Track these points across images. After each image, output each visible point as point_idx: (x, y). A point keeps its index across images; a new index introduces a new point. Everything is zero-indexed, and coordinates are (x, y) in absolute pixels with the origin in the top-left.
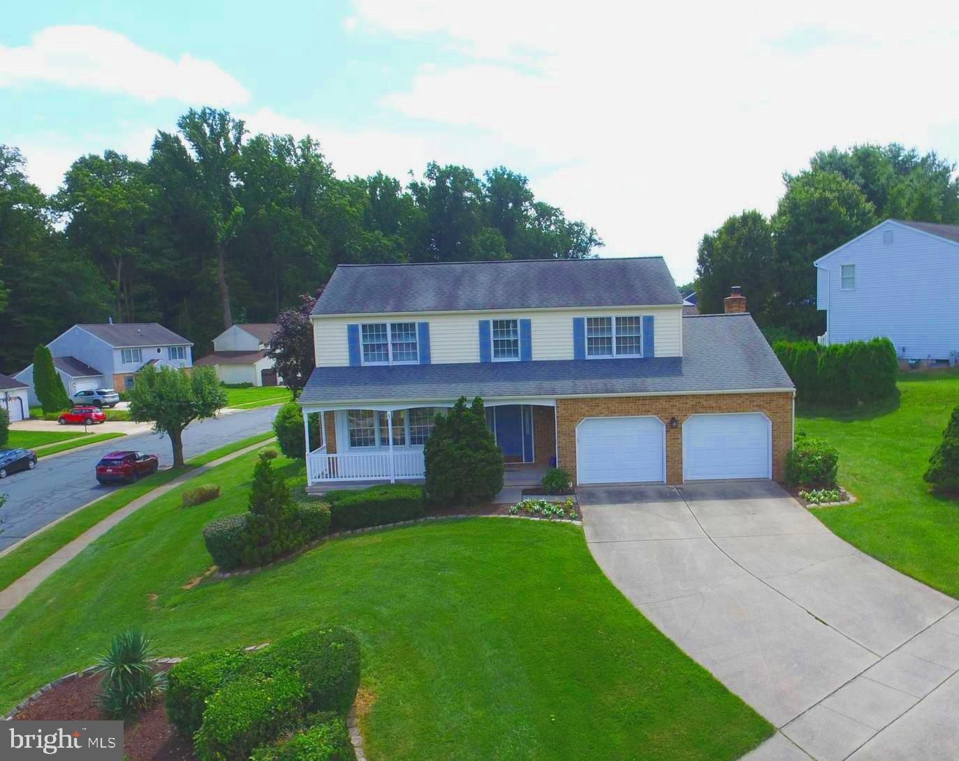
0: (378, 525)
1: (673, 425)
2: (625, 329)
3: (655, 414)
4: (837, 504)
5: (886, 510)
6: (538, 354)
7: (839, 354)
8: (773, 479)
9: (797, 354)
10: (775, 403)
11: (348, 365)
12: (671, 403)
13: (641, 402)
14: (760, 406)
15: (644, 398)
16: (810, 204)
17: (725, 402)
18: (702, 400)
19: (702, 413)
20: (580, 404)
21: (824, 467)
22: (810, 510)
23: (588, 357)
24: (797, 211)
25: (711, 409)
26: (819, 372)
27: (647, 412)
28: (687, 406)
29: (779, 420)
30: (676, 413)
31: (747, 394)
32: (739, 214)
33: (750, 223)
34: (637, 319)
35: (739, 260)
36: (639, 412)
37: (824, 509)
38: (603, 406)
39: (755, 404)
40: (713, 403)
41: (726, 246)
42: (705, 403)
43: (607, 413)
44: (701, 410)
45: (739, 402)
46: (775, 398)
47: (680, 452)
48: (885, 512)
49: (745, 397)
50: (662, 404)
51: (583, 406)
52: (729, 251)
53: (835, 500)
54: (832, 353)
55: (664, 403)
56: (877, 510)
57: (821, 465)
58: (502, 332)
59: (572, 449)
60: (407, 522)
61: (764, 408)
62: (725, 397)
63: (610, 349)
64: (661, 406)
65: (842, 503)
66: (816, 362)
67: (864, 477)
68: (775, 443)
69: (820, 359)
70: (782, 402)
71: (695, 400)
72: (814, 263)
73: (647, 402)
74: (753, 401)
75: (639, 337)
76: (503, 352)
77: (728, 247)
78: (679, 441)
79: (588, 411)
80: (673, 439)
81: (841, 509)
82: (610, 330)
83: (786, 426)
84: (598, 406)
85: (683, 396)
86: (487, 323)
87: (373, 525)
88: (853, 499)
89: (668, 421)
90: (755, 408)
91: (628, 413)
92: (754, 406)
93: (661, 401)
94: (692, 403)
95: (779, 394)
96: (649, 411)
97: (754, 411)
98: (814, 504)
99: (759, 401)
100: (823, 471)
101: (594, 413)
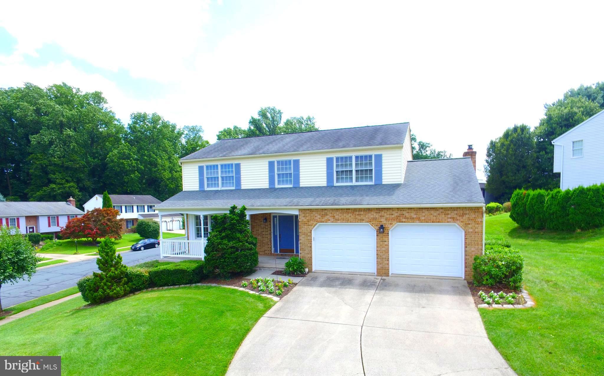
0: (170, 286)
1: (382, 230)
2: (361, 164)
3: (368, 222)
4: (510, 306)
5: (562, 319)
6: (304, 182)
7: (561, 195)
8: (465, 279)
9: (530, 197)
10: (467, 216)
11: (198, 190)
12: (380, 214)
13: (357, 213)
14: (453, 218)
15: (360, 210)
16: (561, 117)
17: (424, 214)
18: (404, 213)
19: (404, 222)
20: (314, 213)
21: (507, 272)
22: (480, 310)
23: (336, 184)
24: (552, 121)
25: (412, 219)
26: (545, 209)
27: (362, 220)
28: (393, 216)
29: (470, 230)
30: (383, 221)
31: (442, 208)
32: (512, 127)
33: (519, 130)
34: (371, 156)
35: (511, 152)
36: (356, 220)
37: (494, 310)
38: (330, 215)
39: (449, 216)
40: (413, 215)
41: (503, 145)
42: (407, 215)
43: (333, 220)
44: (404, 220)
45: (435, 214)
46: (468, 212)
47: (387, 251)
48: (560, 320)
49: (441, 211)
50: (373, 215)
51: (316, 215)
52: (505, 147)
53: (510, 303)
54: (556, 195)
55: (375, 214)
56: (552, 318)
57: (504, 269)
58: (282, 169)
59: (309, 245)
60: (186, 286)
61: (457, 220)
62: (424, 211)
63: (351, 178)
64: (372, 216)
65: (516, 306)
66: (543, 202)
67: (556, 284)
68: (467, 249)
69: (546, 200)
70: (473, 216)
71: (399, 212)
72: (552, 141)
73: (362, 213)
74: (448, 214)
75: (372, 170)
76: (283, 181)
77: (504, 145)
78: (386, 243)
79: (320, 218)
80: (382, 241)
81: (511, 313)
82: (351, 165)
83: (477, 235)
84: (327, 215)
85: (390, 209)
86: (273, 162)
87: (168, 286)
88: (530, 303)
89: (377, 228)
90: (449, 220)
91: (348, 221)
92: (448, 218)
93: (372, 213)
94: (396, 214)
95: (470, 209)
96: (363, 220)
97: (448, 222)
98: (486, 305)
99: (453, 214)
100: (506, 276)
101: (323, 220)
